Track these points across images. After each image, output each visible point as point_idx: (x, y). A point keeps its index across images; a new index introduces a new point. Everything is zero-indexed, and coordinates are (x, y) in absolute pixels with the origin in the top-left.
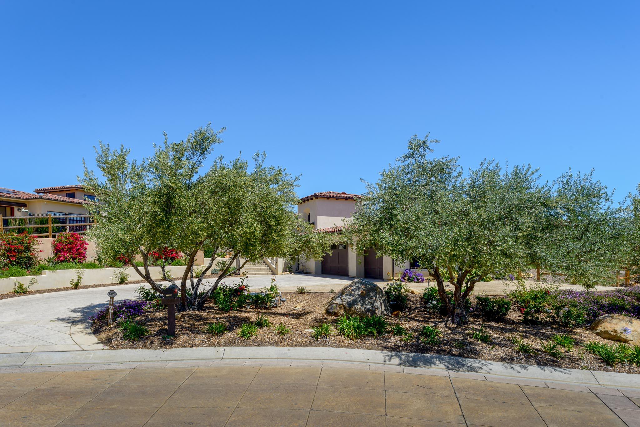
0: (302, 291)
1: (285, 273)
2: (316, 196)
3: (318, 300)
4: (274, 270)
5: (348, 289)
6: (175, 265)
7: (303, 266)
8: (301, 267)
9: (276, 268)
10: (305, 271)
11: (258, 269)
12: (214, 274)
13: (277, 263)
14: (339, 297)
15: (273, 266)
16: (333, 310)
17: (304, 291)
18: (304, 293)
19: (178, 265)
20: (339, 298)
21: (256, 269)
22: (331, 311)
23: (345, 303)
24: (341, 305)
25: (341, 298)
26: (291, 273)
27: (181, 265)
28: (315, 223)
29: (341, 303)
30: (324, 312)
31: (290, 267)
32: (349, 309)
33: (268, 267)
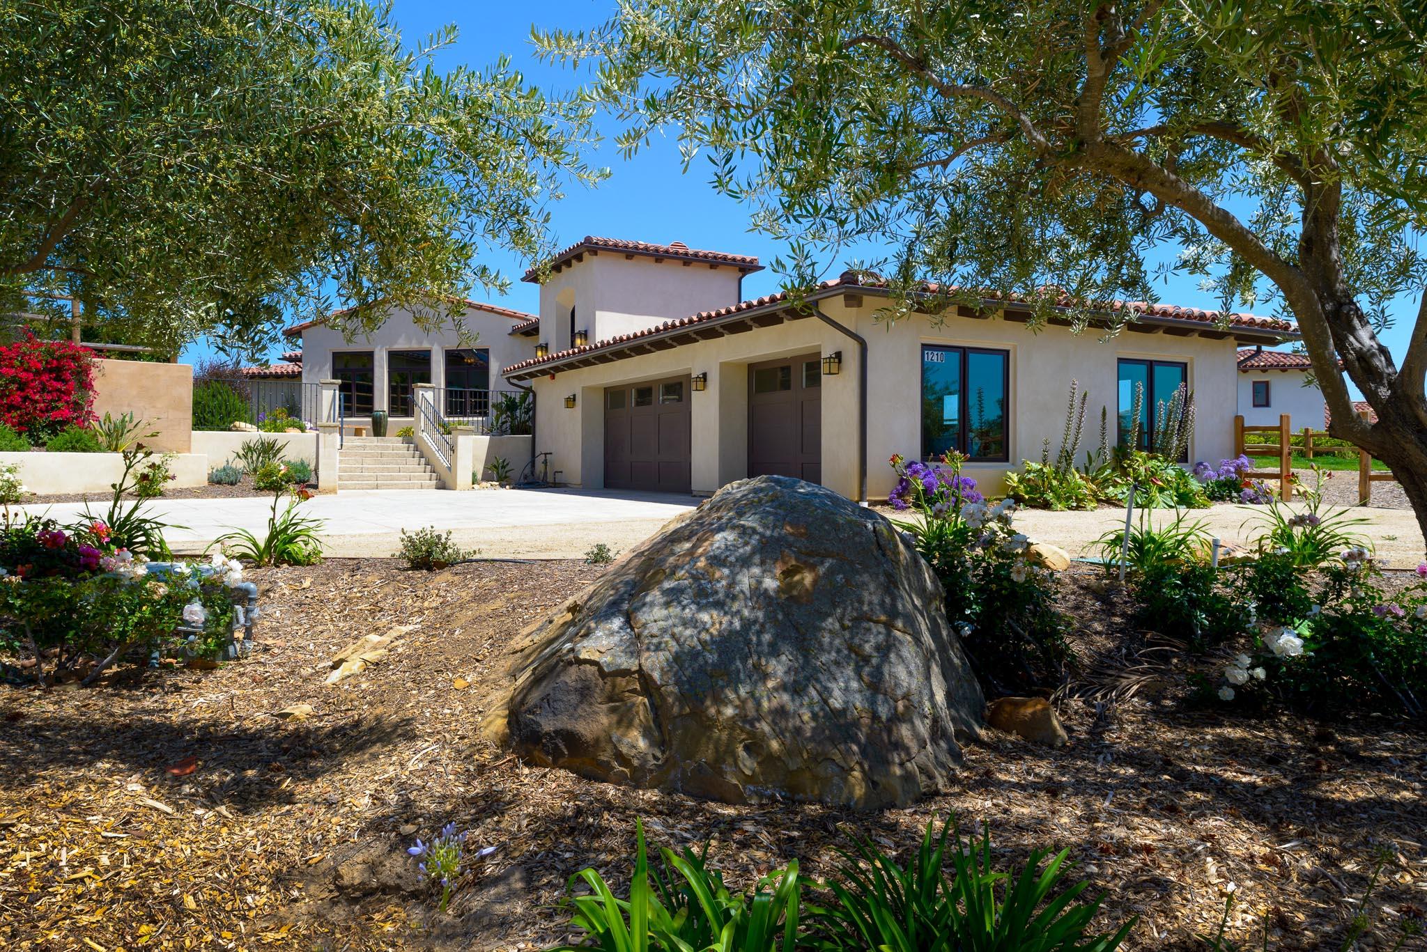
0: (429, 553)
1: (488, 484)
2: (590, 248)
3: (496, 615)
4: (445, 475)
5: (687, 545)
6: (59, 450)
7: (545, 462)
8: (539, 467)
9: (449, 469)
10: (550, 479)
11: (388, 470)
12: (219, 483)
13: (453, 449)
14: (613, 609)
15: (442, 460)
16: (563, 722)
17: (437, 555)
18: (442, 565)
19: (74, 449)
20: (617, 623)
21: (383, 470)
22: (548, 725)
23: (654, 663)
24: (626, 673)
25: (629, 621)
26: (502, 486)
27: (84, 451)
28: (589, 334)
29: (630, 663)
30: (496, 724)
31: (503, 467)
32: (693, 714)
33: (427, 464)
